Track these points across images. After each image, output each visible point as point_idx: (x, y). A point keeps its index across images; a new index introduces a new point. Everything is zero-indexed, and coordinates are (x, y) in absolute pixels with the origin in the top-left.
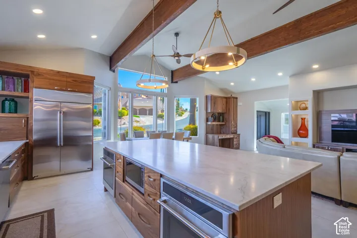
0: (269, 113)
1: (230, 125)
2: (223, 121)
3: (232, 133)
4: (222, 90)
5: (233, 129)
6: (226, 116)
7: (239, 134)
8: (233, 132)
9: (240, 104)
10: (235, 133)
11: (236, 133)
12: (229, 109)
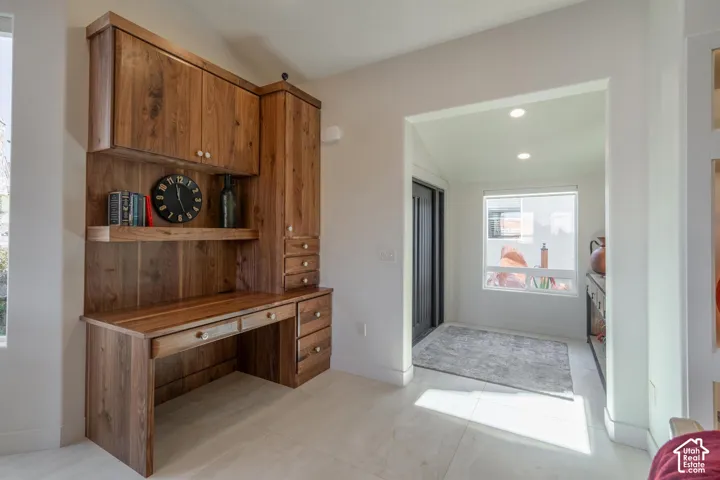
0: (441, 194)
1: (279, 247)
2: (240, 222)
3: (291, 291)
4: (236, 47)
5: (293, 266)
6: (257, 193)
7: (329, 293)
8: (292, 282)
9: (332, 132)
10: (307, 286)
11: (312, 287)
12: (273, 157)
